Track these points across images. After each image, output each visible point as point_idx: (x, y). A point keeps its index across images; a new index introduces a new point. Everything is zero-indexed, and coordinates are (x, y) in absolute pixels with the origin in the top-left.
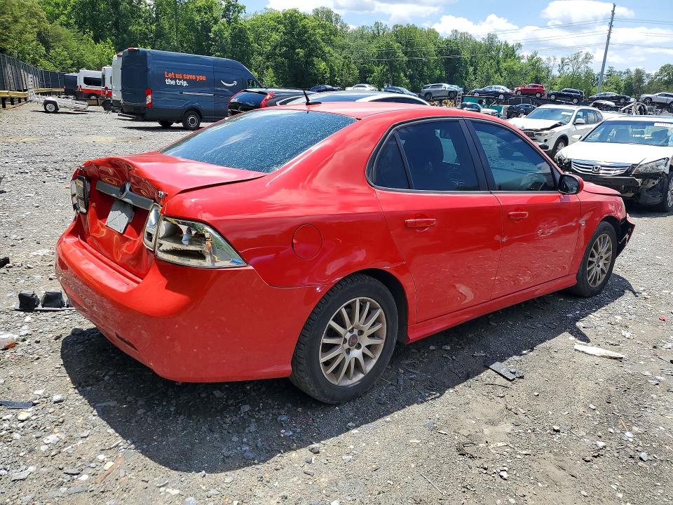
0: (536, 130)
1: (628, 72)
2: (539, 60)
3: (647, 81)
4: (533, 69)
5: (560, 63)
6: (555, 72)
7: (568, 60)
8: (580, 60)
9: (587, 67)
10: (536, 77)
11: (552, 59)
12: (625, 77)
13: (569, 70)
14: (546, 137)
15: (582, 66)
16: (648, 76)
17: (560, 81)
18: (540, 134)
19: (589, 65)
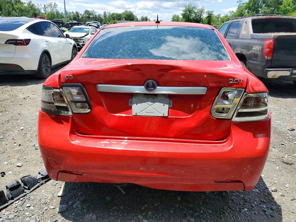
0: (79, 38)
1: (73, 13)
2: (33, 5)
3: (80, 17)
4: (32, 9)
5: (44, 7)
6: (43, 11)
7: (47, 6)
8: (53, 6)
9: (56, 10)
10: (34, 13)
11: (40, 5)
12: (72, 15)
13: (49, 10)
14: (83, 41)
15: (54, 9)
16: (81, 14)
17: (46, 15)
18: (81, 39)
19: (57, 8)
